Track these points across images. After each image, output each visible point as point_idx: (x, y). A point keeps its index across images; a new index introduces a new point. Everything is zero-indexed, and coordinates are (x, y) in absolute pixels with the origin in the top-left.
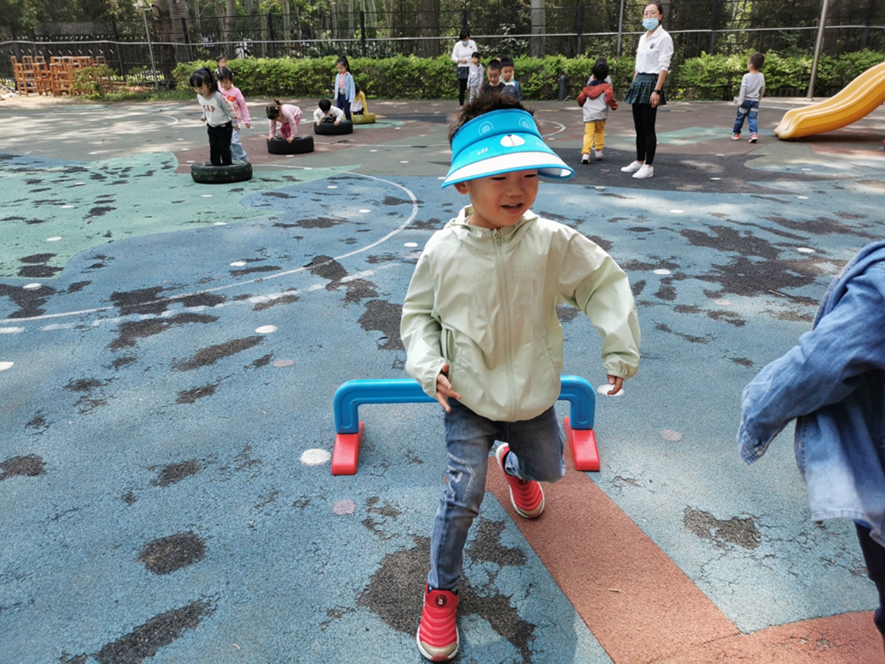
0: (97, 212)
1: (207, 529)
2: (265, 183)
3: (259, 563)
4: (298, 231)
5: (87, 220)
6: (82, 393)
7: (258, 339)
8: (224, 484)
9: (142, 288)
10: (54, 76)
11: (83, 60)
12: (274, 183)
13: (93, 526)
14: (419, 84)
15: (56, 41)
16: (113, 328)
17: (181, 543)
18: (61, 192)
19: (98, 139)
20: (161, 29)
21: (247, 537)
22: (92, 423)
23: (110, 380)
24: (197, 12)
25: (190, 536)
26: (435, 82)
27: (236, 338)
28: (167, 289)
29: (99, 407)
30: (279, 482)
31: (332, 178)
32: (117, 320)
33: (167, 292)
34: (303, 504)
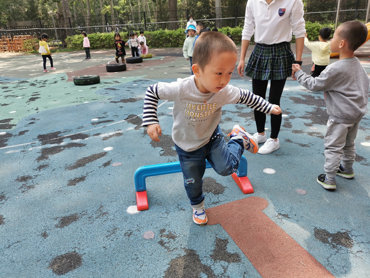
0: (32, 99)
1: (83, 249)
2: (106, 84)
3: (109, 267)
4: (121, 104)
5: (28, 103)
6: (23, 183)
7: (105, 154)
8: (91, 225)
9: (52, 132)
10: (15, 44)
11: (27, 37)
12: (109, 84)
13: (27, 250)
14: (169, 41)
15: (16, 29)
16: (38, 151)
17: (70, 257)
18: (16, 92)
19: (33, 69)
20: (60, 22)
21: (102, 253)
22: (28, 197)
23: (36, 176)
24: (75, 16)
25: (74, 254)
26: (176, 40)
27: (95, 154)
28: (63, 132)
29: (31, 189)
30: (117, 223)
31: (135, 81)
32: (40, 147)
33: (63, 133)
34: (129, 234)
